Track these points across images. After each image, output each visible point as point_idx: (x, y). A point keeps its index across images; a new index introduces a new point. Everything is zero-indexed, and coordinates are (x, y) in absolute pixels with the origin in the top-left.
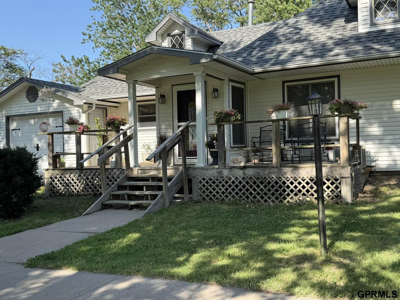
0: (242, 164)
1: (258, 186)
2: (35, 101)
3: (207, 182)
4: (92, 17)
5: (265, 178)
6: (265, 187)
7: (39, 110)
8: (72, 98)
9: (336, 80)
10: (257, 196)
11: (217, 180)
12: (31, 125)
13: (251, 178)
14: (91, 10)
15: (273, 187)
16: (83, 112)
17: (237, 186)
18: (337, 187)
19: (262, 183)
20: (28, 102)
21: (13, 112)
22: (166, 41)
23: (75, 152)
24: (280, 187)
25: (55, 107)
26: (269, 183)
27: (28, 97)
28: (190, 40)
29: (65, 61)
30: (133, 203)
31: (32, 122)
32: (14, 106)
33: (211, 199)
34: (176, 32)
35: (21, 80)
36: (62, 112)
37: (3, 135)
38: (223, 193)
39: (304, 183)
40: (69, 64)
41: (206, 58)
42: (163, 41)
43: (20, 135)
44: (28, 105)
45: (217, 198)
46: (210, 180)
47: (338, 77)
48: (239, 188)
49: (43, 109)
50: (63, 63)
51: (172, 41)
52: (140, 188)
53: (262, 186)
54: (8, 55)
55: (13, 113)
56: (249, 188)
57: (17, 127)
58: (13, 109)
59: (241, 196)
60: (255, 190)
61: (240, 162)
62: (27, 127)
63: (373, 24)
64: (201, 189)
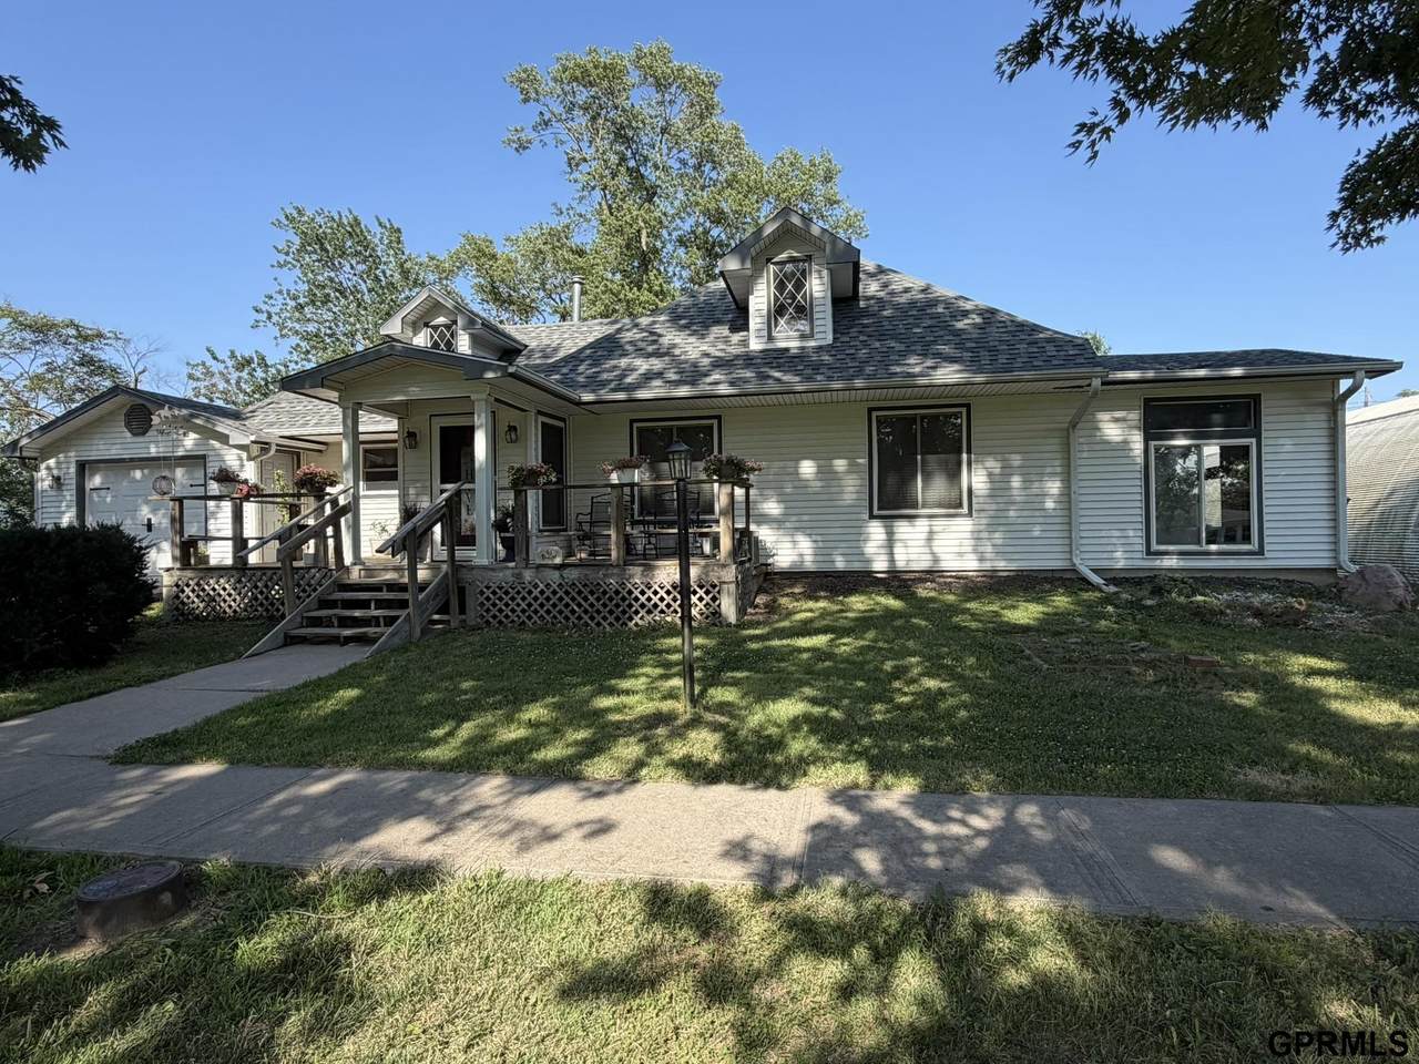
0: (558, 560)
1: (586, 599)
2: (144, 434)
3: (494, 593)
4: (276, 279)
5: (598, 584)
6: (598, 599)
7: (153, 451)
8: (226, 432)
9: (715, 422)
10: (583, 615)
11: (513, 589)
12: (134, 480)
13: (574, 584)
14: (273, 266)
15: (611, 599)
16: (250, 459)
17: (548, 599)
18: (714, 599)
19: (592, 593)
20: (129, 435)
21: (94, 453)
22: (422, 334)
23: (230, 536)
24: (624, 599)
25: (189, 447)
26: (605, 593)
27: (128, 425)
28: (467, 337)
29: (215, 358)
30: (348, 632)
31: (138, 474)
32: (96, 442)
33: (500, 622)
34: (441, 320)
35: (116, 390)
36: (204, 457)
37: (68, 498)
38: (523, 611)
39: (662, 593)
41: (494, 371)
42: (415, 335)
43: (108, 499)
44: (129, 440)
45: (513, 621)
46: (501, 588)
47: (719, 418)
48: (551, 602)
49: (161, 450)
50: (210, 362)
51: (432, 337)
52: (364, 604)
53: (591, 599)
54: (86, 339)
55: (94, 455)
56: (571, 602)
57: (102, 483)
58: (95, 447)
59: (555, 617)
60: (579, 605)
61: (554, 557)
62: (125, 484)
63: (770, 338)
64: (482, 604)
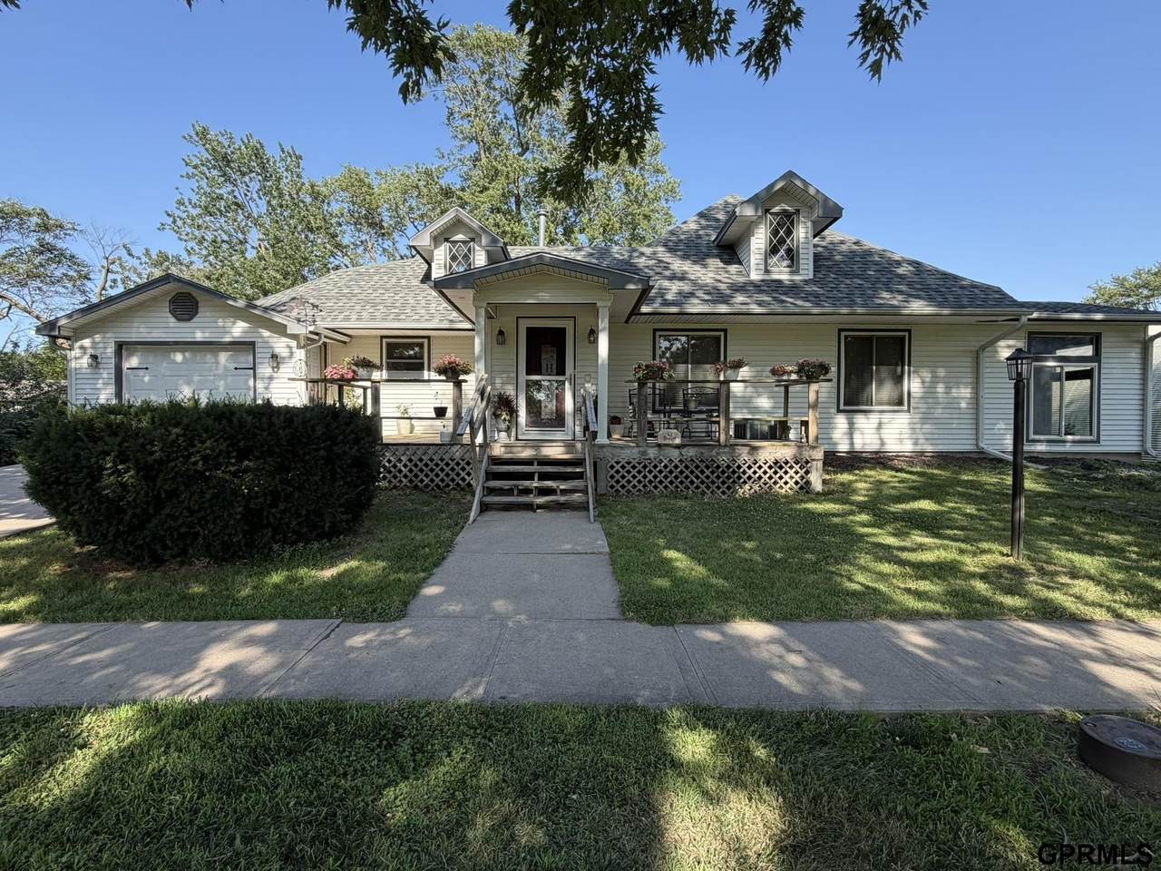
0: (678, 441)
1: (702, 472)
2: (189, 320)
3: (623, 467)
5: (712, 460)
6: (713, 472)
7: (199, 336)
8: (285, 322)
9: (722, 334)
10: (700, 485)
12: (175, 362)
13: (692, 460)
15: (723, 472)
16: (299, 347)
18: (807, 472)
19: (707, 467)
20: (173, 320)
21: (134, 335)
22: (442, 248)
24: (734, 472)
25: (236, 335)
26: (718, 467)
27: (173, 312)
28: (483, 253)
31: (179, 357)
32: (135, 325)
33: (629, 491)
34: (460, 237)
35: (167, 278)
36: (253, 344)
37: (105, 376)
38: (650, 482)
39: (765, 467)
40: (138, 261)
41: (635, 284)
42: (436, 247)
43: (146, 379)
44: (172, 325)
45: (640, 490)
46: (628, 463)
47: (725, 331)
49: (207, 335)
51: (451, 251)
52: (530, 476)
53: (707, 472)
55: (134, 337)
56: (690, 475)
57: (140, 364)
58: (134, 330)
59: (677, 487)
60: (697, 477)
61: (675, 438)
62: (165, 365)
63: (767, 271)
64: (612, 477)
